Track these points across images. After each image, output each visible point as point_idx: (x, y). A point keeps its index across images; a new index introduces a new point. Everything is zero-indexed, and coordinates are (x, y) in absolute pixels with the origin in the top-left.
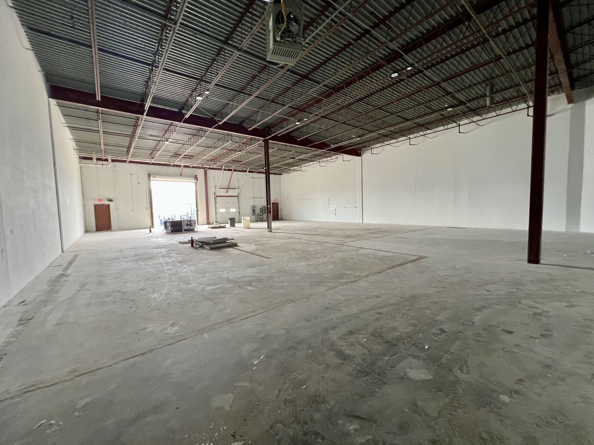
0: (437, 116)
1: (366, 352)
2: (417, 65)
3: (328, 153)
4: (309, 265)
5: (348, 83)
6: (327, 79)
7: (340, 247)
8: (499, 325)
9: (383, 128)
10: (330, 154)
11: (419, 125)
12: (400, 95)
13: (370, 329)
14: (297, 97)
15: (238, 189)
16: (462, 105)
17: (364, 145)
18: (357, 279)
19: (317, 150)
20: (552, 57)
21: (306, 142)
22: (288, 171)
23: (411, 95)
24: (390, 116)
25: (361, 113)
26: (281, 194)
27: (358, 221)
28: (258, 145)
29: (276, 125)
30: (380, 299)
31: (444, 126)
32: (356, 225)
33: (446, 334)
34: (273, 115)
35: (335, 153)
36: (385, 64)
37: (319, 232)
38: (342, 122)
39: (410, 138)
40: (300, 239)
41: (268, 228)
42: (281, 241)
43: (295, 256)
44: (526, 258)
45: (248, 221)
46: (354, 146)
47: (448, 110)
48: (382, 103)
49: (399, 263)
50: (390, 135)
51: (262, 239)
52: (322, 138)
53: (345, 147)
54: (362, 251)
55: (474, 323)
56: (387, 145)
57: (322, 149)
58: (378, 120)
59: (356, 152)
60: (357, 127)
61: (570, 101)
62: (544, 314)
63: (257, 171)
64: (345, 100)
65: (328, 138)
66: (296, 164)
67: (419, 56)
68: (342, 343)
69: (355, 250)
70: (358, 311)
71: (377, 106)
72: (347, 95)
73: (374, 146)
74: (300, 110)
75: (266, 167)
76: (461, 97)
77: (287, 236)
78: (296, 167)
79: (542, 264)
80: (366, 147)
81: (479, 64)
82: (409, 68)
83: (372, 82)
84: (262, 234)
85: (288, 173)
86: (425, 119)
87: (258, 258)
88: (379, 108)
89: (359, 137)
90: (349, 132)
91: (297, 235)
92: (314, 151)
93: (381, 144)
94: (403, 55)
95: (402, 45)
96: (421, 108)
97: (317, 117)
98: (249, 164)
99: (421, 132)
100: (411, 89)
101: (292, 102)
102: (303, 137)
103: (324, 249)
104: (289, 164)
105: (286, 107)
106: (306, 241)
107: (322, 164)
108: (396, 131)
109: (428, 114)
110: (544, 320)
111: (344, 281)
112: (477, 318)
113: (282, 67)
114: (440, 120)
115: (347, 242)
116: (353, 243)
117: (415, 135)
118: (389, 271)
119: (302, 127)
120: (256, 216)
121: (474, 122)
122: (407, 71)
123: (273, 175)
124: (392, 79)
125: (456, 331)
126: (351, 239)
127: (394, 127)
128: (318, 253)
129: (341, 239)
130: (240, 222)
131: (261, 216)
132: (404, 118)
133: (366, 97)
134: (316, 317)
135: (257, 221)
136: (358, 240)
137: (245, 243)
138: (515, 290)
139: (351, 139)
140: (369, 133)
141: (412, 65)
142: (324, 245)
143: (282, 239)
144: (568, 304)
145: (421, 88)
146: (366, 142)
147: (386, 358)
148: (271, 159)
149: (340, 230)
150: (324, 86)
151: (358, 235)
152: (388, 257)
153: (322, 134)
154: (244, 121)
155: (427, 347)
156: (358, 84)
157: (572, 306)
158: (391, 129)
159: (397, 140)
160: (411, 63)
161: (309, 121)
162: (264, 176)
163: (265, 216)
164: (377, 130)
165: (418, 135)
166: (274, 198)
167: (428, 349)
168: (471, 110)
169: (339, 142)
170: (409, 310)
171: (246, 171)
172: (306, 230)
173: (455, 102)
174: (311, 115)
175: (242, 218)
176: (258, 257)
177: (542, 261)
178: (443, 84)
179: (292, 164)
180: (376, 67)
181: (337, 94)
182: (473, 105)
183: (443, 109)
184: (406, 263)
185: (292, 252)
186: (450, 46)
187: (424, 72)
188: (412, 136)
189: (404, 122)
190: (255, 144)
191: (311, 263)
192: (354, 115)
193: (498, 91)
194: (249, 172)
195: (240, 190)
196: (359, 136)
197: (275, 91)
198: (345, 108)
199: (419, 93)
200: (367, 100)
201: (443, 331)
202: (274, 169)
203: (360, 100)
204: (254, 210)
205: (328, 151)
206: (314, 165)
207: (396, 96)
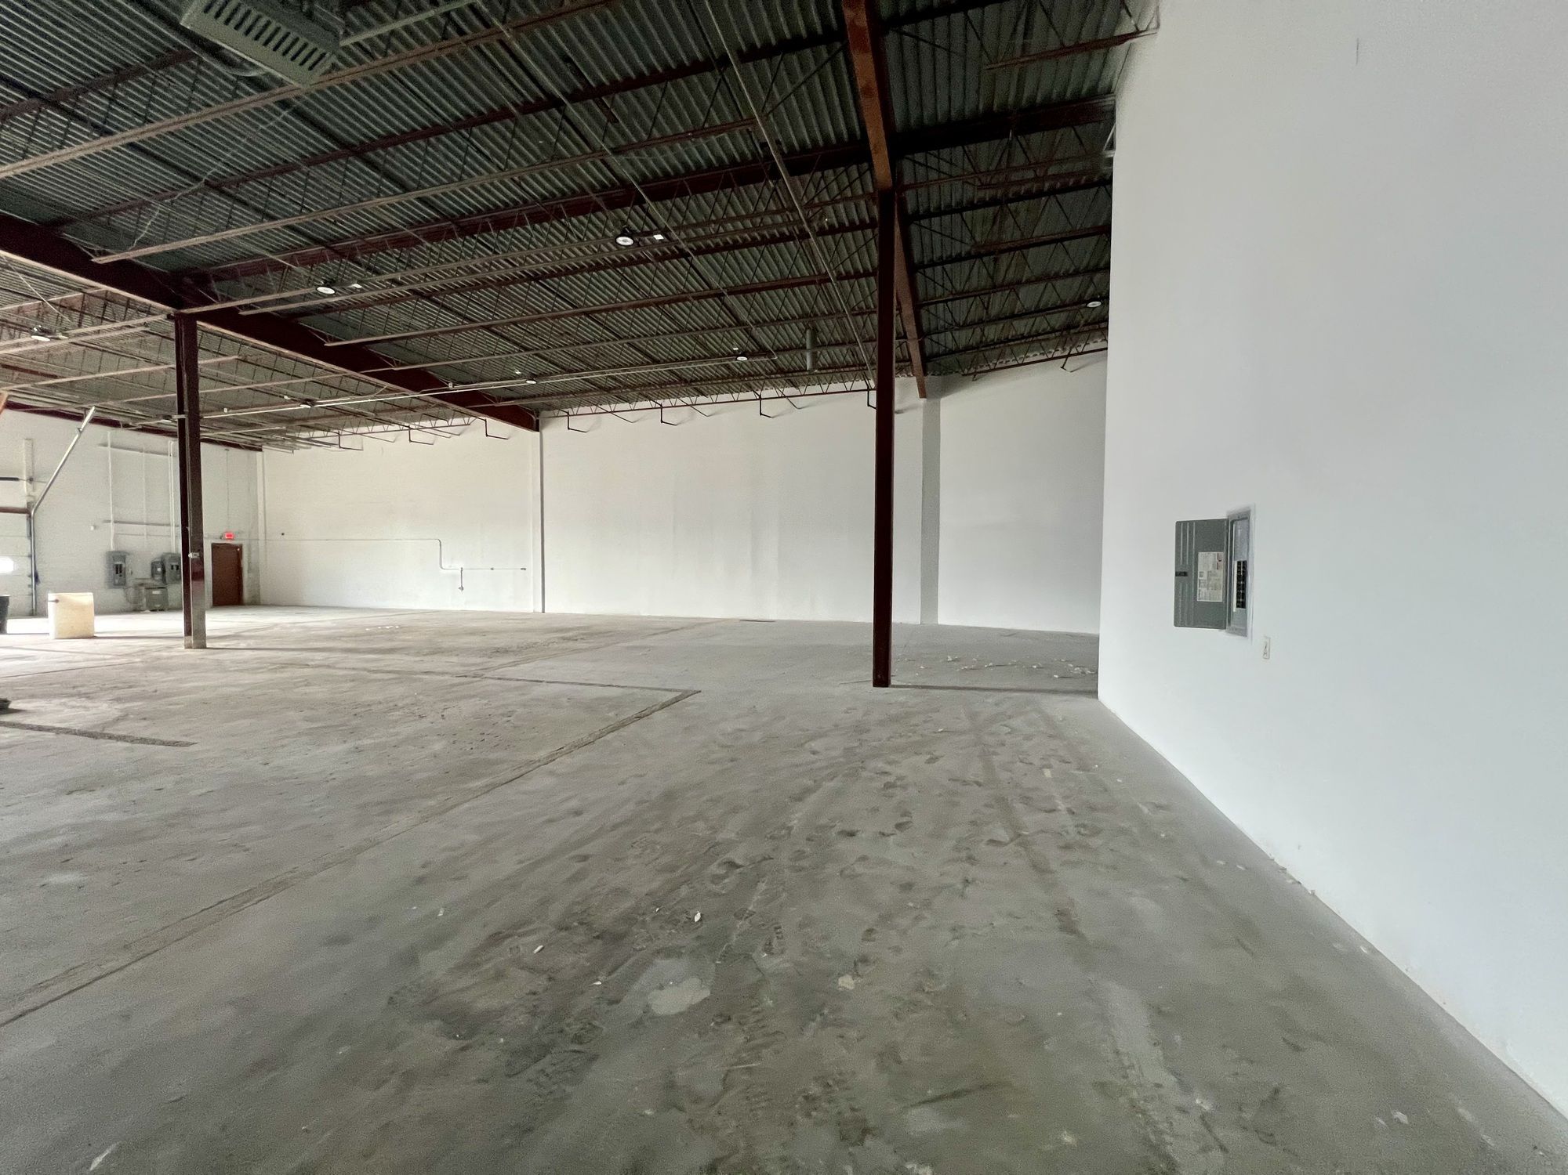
0: (717, 366)
1: (542, 982)
2: (674, 235)
3: (439, 406)
4: (358, 750)
5: (502, 219)
6: (433, 185)
7: (472, 682)
8: (833, 824)
9: (598, 369)
10: (446, 410)
11: (680, 379)
12: (638, 295)
13: (556, 911)
14: (322, 205)
15: (31, 480)
16: (765, 356)
17: (546, 401)
18: (523, 770)
19: (398, 391)
20: (900, 309)
21: (357, 358)
22: (288, 442)
23: (664, 303)
24: (614, 340)
25: (539, 312)
26: (256, 517)
27: (530, 605)
28: (143, 328)
29: (232, 274)
30: (585, 818)
31: (732, 393)
32: (524, 617)
33: (738, 870)
34: (219, 236)
35: (461, 408)
36: (602, 205)
37: (404, 641)
38: (482, 324)
39: (662, 407)
40: (328, 667)
41: (188, 632)
42: (247, 679)
43: (305, 726)
44: (871, 678)
45: (81, 608)
46: (519, 398)
47: (739, 358)
48: (594, 301)
49: (633, 713)
50: (615, 388)
51: (153, 676)
52: (416, 357)
53: (493, 399)
54: (539, 691)
55: (790, 829)
56: (607, 412)
57: (416, 389)
58: (584, 343)
59: (525, 416)
60: (526, 349)
61: (923, 394)
62: (899, 783)
63: (139, 424)
64: (491, 264)
65: (435, 361)
66: (318, 422)
67: (680, 218)
68: (465, 981)
69: (517, 688)
70: (519, 866)
71: (581, 307)
72: (496, 253)
73: (575, 409)
74: (336, 252)
75: (181, 412)
76: (764, 336)
77: (274, 660)
78: (318, 434)
79: (894, 686)
80: (555, 408)
81: (793, 278)
82: (658, 237)
83: (567, 238)
84: (158, 659)
85: (287, 447)
86: (694, 368)
87: (126, 749)
88: (587, 314)
89: (533, 377)
90: (503, 356)
91: (319, 656)
92: (389, 390)
93: (594, 407)
94: (644, 202)
95: (643, 175)
96: (685, 339)
97: (396, 289)
98: (97, 391)
99: (684, 396)
100: (664, 288)
101: (301, 213)
102: (347, 340)
103: (419, 694)
104: (290, 419)
105: (279, 224)
106: (353, 672)
107: (416, 435)
108: (629, 382)
109: (700, 358)
110: (899, 794)
111: (479, 783)
112: (797, 818)
113: (258, 84)
114: (723, 378)
115: (494, 668)
116: (513, 668)
117: (673, 400)
118: (610, 736)
119: (343, 307)
120: (131, 591)
121: (785, 397)
122: (653, 241)
123: (221, 449)
124: (619, 249)
125: (759, 859)
126: (511, 659)
127: (625, 371)
128: (396, 707)
129: (479, 660)
130: (36, 611)
131: (156, 592)
132: (646, 355)
133: (552, 275)
134: (373, 922)
135: (136, 610)
136: (526, 661)
137: (56, 696)
138: (856, 744)
139: (511, 379)
140: (561, 373)
141: (665, 232)
142: (415, 680)
143: (254, 670)
144: (929, 756)
145: (684, 293)
146: (552, 394)
147: (599, 983)
148: (205, 388)
149: (473, 632)
150: (420, 199)
151: (528, 647)
152: (610, 699)
153: (414, 344)
154: (71, 221)
155: (697, 918)
156: (527, 231)
157: (933, 760)
158: (618, 373)
159: (632, 406)
160: (663, 226)
161: (369, 294)
162: (172, 444)
163: (176, 591)
164: (583, 370)
165: (679, 403)
166: (224, 529)
167: (700, 920)
168: (781, 371)
169: (472, 379)
170: (657, 831)
171: (79, 418)
172: (356, 636)
173: (753, 347)
174: (377, 278)
175: (51, 596)
176: (128, 745)
177: (893, 681)
178: (730, 300)
179: (304, 420)
180: (579, 206)
181: (465, 239)
182: (783, 360)
183: (729, 355)
184: (654, 712)
185: (292, 714)
186: (740, 218)
187: (690, 258)
188: (666, 402)
189: (648, 363)
190: (130, 323)
191: (367, 742)
192: (518, 314)
193: (823, 345)
194: (95, 421)
195: (40, 488)
196: (535, 376)
197: (228, 155)
198: (492, 288)
199: (680, 304)
200: (555, 282)
201: (732, 865)
202: (225, 426)
203: (536, 277)
204: (119, 570)
205: (438, 401)
206: (390, 436)
207: (628, 295)
